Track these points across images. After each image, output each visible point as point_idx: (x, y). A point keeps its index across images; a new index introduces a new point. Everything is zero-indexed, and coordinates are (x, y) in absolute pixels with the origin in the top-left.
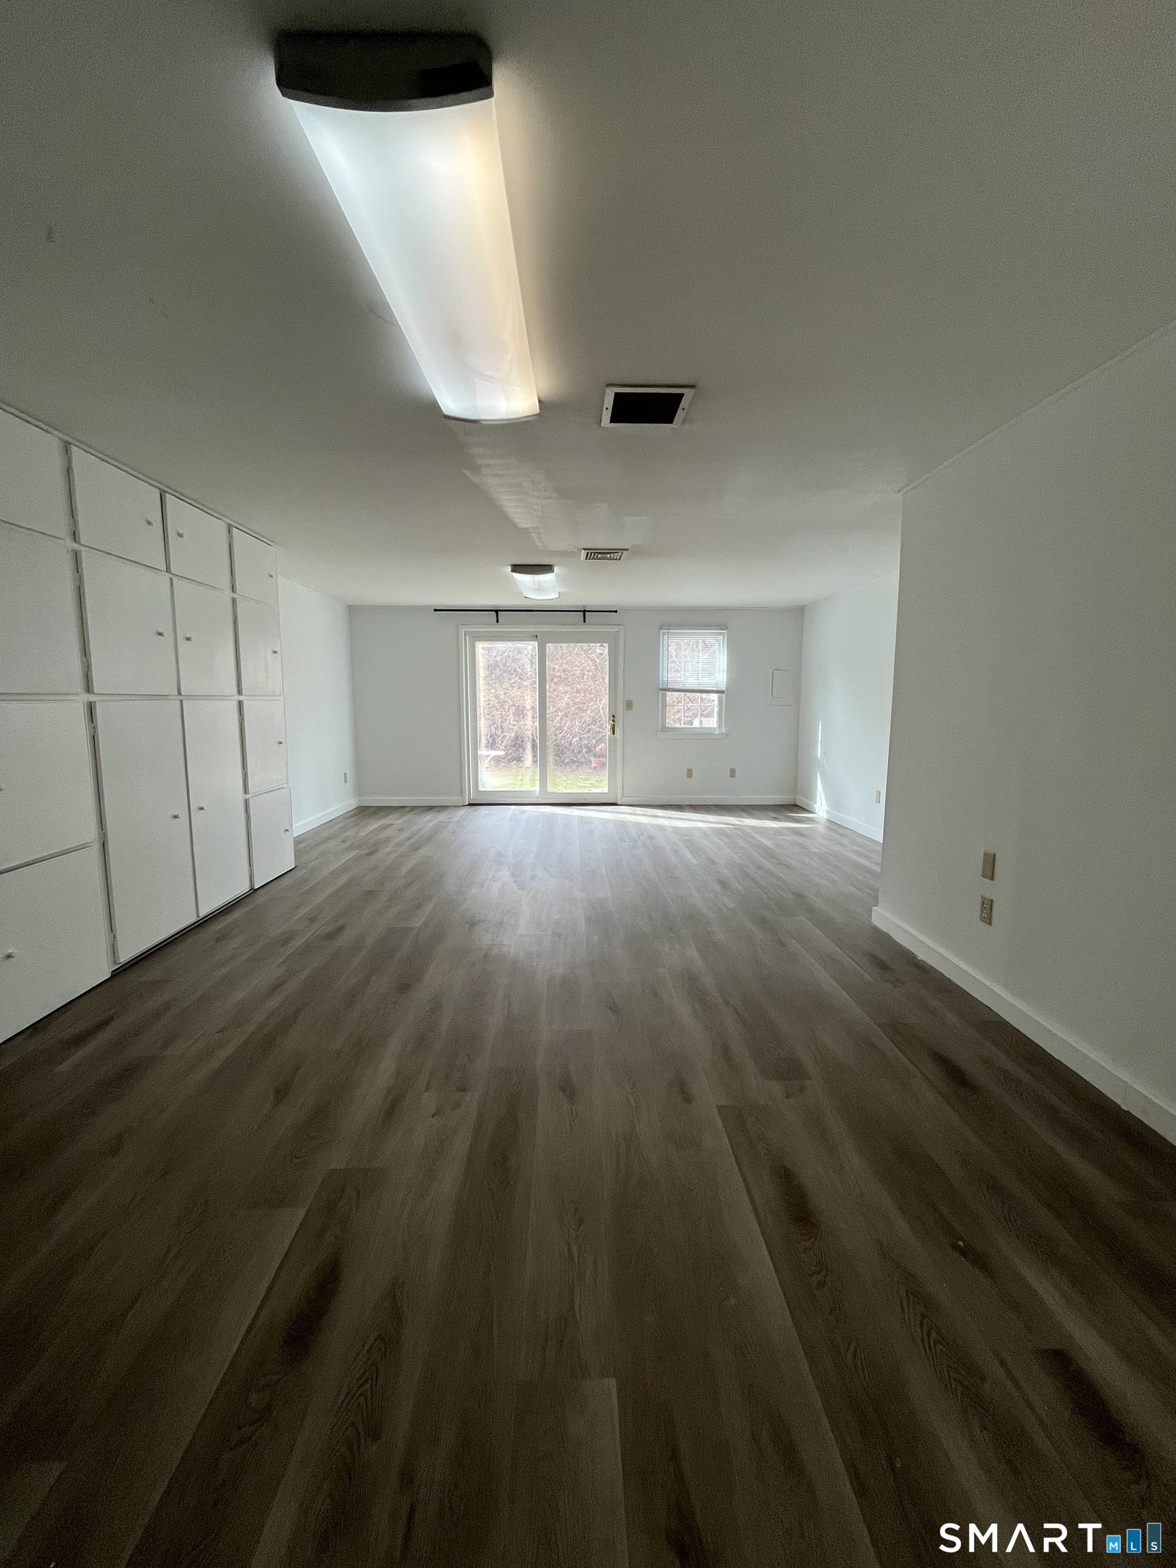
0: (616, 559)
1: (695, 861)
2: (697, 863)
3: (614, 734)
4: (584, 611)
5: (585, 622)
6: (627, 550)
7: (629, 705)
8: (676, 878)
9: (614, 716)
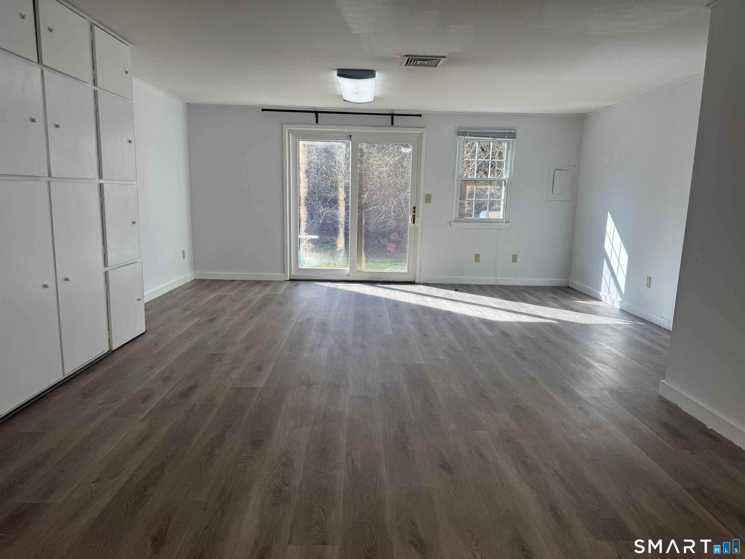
0: (433, 66)
1: (492, 335)
2: (493, 335)
3: (414, 222)
4: (393, 115)
5: (392, 124)
6: (444, 57)
7: (428, 199)
8: (477, 348)
9: (414, 208)
